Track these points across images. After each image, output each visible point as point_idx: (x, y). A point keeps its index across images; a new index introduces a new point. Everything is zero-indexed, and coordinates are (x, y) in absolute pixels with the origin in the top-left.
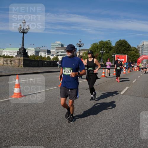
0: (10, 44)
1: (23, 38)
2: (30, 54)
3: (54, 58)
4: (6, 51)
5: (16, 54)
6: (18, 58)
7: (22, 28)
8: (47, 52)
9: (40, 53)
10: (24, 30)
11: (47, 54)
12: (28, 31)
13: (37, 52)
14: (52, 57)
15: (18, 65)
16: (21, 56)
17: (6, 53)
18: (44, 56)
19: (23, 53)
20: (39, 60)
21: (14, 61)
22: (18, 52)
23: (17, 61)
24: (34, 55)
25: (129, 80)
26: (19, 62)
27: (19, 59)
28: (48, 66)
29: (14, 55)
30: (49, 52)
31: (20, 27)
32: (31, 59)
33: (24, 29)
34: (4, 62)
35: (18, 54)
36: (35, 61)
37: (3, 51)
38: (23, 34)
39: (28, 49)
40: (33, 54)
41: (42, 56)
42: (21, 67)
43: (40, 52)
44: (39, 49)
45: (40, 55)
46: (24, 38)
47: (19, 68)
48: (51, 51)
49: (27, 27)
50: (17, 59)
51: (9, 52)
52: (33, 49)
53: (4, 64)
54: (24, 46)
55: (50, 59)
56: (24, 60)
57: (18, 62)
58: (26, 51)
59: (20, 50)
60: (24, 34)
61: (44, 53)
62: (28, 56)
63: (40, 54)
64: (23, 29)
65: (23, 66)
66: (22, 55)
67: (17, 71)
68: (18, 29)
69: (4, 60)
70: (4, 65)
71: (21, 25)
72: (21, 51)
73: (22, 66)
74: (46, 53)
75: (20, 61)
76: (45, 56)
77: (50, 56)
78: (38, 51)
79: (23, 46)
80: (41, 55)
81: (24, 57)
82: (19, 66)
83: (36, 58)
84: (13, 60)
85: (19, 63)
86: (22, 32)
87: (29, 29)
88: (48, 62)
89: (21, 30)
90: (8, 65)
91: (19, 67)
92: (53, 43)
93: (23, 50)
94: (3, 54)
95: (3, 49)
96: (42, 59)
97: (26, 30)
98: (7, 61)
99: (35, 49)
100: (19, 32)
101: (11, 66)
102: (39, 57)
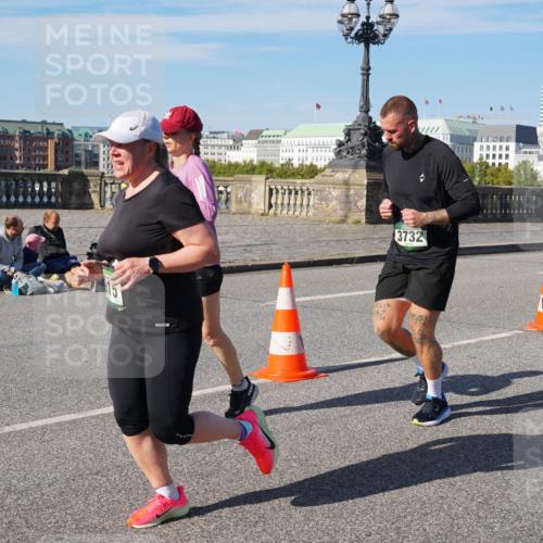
1: (366, 71)
4: (297, 140)
5: (332, 155)
6: (340, 176)
7: (358, 15)
8: (518, 141)
9: (477, 145)
10: (368, 25)
11: (518, 150)
12: (391, 30)
13: (463, 142)
15: (341, 213)
16: (355, 167)
18: (497, 161)
19: (364, 152)
21: (322, 191)
22: (340, 144)
23: (335, 193)
26: (347, 196)
27: (347, 183)
29: (323, 157)
31: (346, 11)
33: (368, 18)
34: (273, 201)
35: (338, 153)
37: (284, 140)
38: (367, 47)
41: (490, 161)
42: (359, 222)
43: (475, 139)
44: (474, 127)
45: (476, 159)
46: (369, 69)
47: (345, 226)
48: (539, 130)
49: (388, 9)
50: (335, 184)
52: (440, 124)
53: (270, 206)
54: (370, 114)
55: (533, 175)
56: (369, 185)
57: (343, 198)
59: (348, 132)
60: (372, 46)
61: (498, 144)
63: (479, 152)
64: (363, 19)
65: (363, 220)
66: (363, 163)
67: (328, 242)
68: (340, 22)
69: (271, 190)
70: (272, 211)
72: (357, 138)
73: (362, 217)
74: (512, 145)
75: (352, 192)
76: (503, 161)
77: (532, 159)
78: (468, 138)
79: (367, 111)
80: (481, 158)
81: (369, 168)
82: (346, 216)
84: (316, 187)
85: (347, 201)
86: (358, 38)
87: (397, 16)
89: (352, 29)
90: (291, 213)
91: (343, 221)
93: (365, 134)
94: (282, 155)
95: (281, 132)
96: (488, 178)
97: (378, 23)
98: (290, 193)
99: (450, 128)
100: (346, 36)
101: (308, 219)
102: (474, 166)
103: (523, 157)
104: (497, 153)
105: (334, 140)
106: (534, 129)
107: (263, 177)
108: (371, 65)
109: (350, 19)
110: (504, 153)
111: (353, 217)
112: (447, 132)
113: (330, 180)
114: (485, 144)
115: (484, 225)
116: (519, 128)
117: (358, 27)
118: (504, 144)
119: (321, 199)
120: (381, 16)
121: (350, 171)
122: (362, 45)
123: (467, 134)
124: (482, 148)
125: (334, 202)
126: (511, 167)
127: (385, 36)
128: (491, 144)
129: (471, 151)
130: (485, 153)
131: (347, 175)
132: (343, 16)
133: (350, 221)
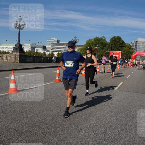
0: (6, 40)
1: (19, 34)
2: (26, 50)
3: (50, 54)
5: (12, 50)
6: (14, 54)
7: (18, 24)
8: (43, 48)
9: (36, 49)
11: (43, 50)
13: (33, 48)
14: (47, 53)
15: (14, 61)
16: (17, 52)
17: (2, 48)
18: (39, 52)
19: (19, 49)
20: (35, 56)
22: (14, 48)
23: (13, 57)
24: (29, 51)
25: (123, 76)
26: (15, 57)
27: (15, 55)
28: (44, 62)
29: (11, 51)
30: (44, 48)
32: (27, 55)
33: (20, 25)
36: (31, 56)
39: (24, 44)
40: (29, 50)
41: (38, 52)
42: (17, 62)
43: (35, 48)
44: (35, 45)
45: (36, 51)
46: (20, 34)
47: (15, 63)
48: (47, 47)
49: (24, 23)
50: (13, 55)
51: (6, 48)
52: (29, 44)
54: (20, 42)
55: (46, 54)
56: (20, 56)
58: (22, 47)
59: (16, 45)
60: (20, 30)
61: (39, 49)
62: (24, 52)
64: (19, 25)
65: (19, 62)
66: (18, 51)
67: (13, 66)
69: (0, 56)
70: (0, 60)
71: (17, 21)
72: (17, 47)
73: (18, 61)
74: (42, 49)
75: (16, 57)
76: (40, 52)
77: (46, 52)
79: (19, 42)
81: (20, 52)
83: (31, 54)
84: (9, 56)
85: (15, 58)
86: (18, 28)
87: (25, 25)
88: (44, 57)
90: (4, 60)
91: (15, 62)
92: (48, 39)
93: (19, 46)
96: (38, 55)
97: (22, 26)
98: (3, 57)
99: (31, 45)
100: (15, 28)
101: (8, 62)
102: (35, 52)
103: (44, 51)
104: (39, 50)
105: (13, 47)
106: (46, 46)
109: (16, 25)
110: (41, 50)
111: (16, 61)
113: (12, 54)
116: (43, 46)
117: (18, 26)
118: (41, 49)
119: (10, 58)
121: (16, 53)
124: (37, 49)
125: (13, 59)
126: (42, 53)
127: (23, 28)
128: (38, 49)
130: (37, 50)
131: (15, 54)
132: (15, 24)
133: (16, 62)
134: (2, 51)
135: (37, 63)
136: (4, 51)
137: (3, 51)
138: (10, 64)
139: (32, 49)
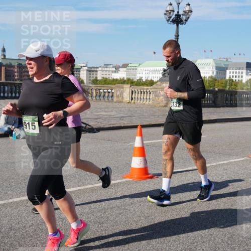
0: (155, 53)
4: (144, 69)
5: (161, 76)
7: (173, 11)
8: (247, 69)
9: (228, 71)
10: (178, 16)
11: (247, 74)
12: (189, 18)
13: (221, 70)
15: (165, 102)
17: (144, 73)
18: (237, 79)
21: (156, 92)
22: (165, 70)
23: (162, 93)
24: (211, 77)
31: (168, 9)
33: (178, 12)
35: (164, 75)
37: (138, 68)
38: (178, 26)
40: (211, 74)
41: (234, 79)
43: (227, 69)
44: (227, 63)
45: (227, 78)
46: (178, 36)
47: (166, 108)
49: (187, 8)
50: (162, 89)
52: (211, 61)
53: (132, 99)
60: (180, 25)
61: (238, 71)
64: (176, 13)
68: (165, 14)
69: (132, 91)
70: (133, 101)
71: (171, 4)
74: (244, 71)
76: (240, 79)
78: (224, 68)
80: (230, 77)
82: (167, 104)
83: (216, 84)
84: (153, 90)
86: (174, 21)
87: (192, 11)
89: (171, 17)
90: (141, 102)
91: (166, 106)
94: (138, 75)
95: (137, 65)
96: (233, 87)
97: (183, 15)
98: (141, 93)
99: (215, 63)
100: (168, 21)
101: (149, 105)
102: (226, 81)
103: (249, 77)
104: (237, 75)
105: (162, 69)
107: (129, 86)
108: (179, 34)
109: (170, 13)
110: (240, 75)
112: (214, 65)
113: (159, 87)
114: (232, 71)
115: (231, 108)
116: (248, 64)
117: (173, 16)
118: (241, 71)
119: (156, 96)
120: (184, 12)
122: (175, 24)
123: (223, 66)
124: (230, 72)
125: (162, 97)
126: (244, 81)
127: (186, 21)
128: (235, 71)
129: (225, 74)
130: (231, 75)
132: (167, 11)
133: (169, 106)
134: (144, 80)
135: (222, 109)
136: (149, 79)
137: (147, 80)
138: (154, 110)
139: (217, 73)
